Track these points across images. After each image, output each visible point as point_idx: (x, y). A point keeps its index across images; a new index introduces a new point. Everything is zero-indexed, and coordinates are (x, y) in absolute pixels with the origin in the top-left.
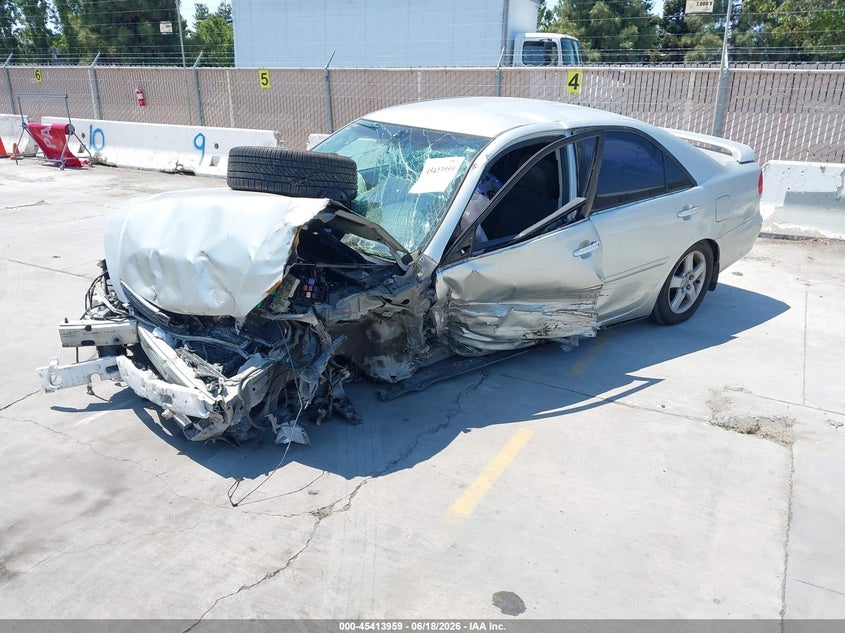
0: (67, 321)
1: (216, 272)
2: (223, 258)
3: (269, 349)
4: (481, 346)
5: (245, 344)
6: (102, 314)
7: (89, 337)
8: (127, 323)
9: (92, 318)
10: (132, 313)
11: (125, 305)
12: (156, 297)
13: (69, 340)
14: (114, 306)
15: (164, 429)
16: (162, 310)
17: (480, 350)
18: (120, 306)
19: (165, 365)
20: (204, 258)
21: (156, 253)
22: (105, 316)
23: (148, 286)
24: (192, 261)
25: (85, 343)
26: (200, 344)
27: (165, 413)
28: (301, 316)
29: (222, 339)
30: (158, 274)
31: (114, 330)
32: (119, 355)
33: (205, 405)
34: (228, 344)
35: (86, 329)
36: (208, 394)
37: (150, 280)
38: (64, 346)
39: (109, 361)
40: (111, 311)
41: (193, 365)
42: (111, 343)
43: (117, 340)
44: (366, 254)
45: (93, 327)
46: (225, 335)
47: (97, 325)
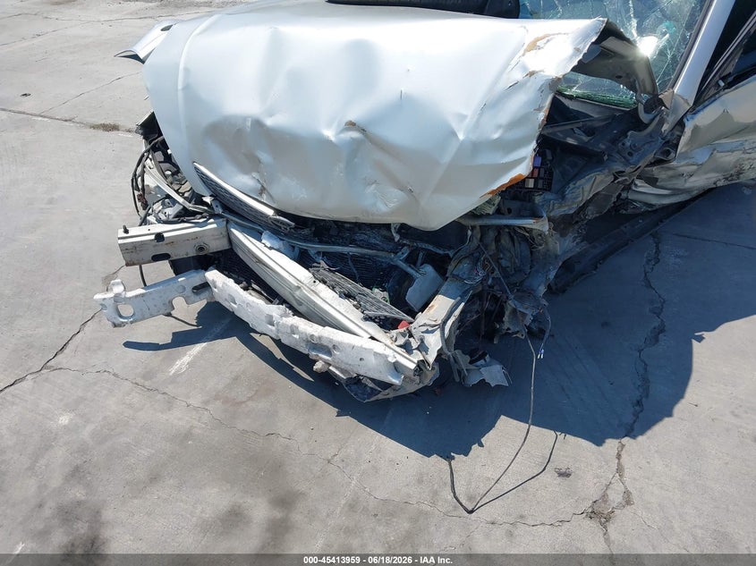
0: (126, 231)
1: (379, 156)
2: (396, 134)
3: (447, 259)
4: (654, 201)
5: (405, 252)
6: (171, 211)
7: (162, 249)
8: (212, 225)
9: (159, 221)
10: (219, 210)
11: (208, 200)
12: (263, 190)
13: (135, 257)
14: (185, 198)
15: (296, 369)
16: (278, 212)
17: (651, 205)
18: (198, 199)
19: (298, 293)
20: (355, 135)
21: (258, 124)
22: (177, 216)
23: (246, 172)
24: (333, 139)
25: (156, 258)
26: (342, 256)
27: (318, 366)
28: (531, 221)
29: (370, 246)
30: (264, 157)
31: (195, 236)
32: (206, 270)
33: (397, 367)
34: (380, 253)
35: (156, 238)
36: (399, 350)
37: (250, 163)
38: (127, 265)
39: (195, 278)
40: (185, 209)
41: (348, 296)
42: (192, 253)
43: (201, 249)
44: (566, 96)
45: (165, 235)
46: (373, 241)
47: (170, 231)
